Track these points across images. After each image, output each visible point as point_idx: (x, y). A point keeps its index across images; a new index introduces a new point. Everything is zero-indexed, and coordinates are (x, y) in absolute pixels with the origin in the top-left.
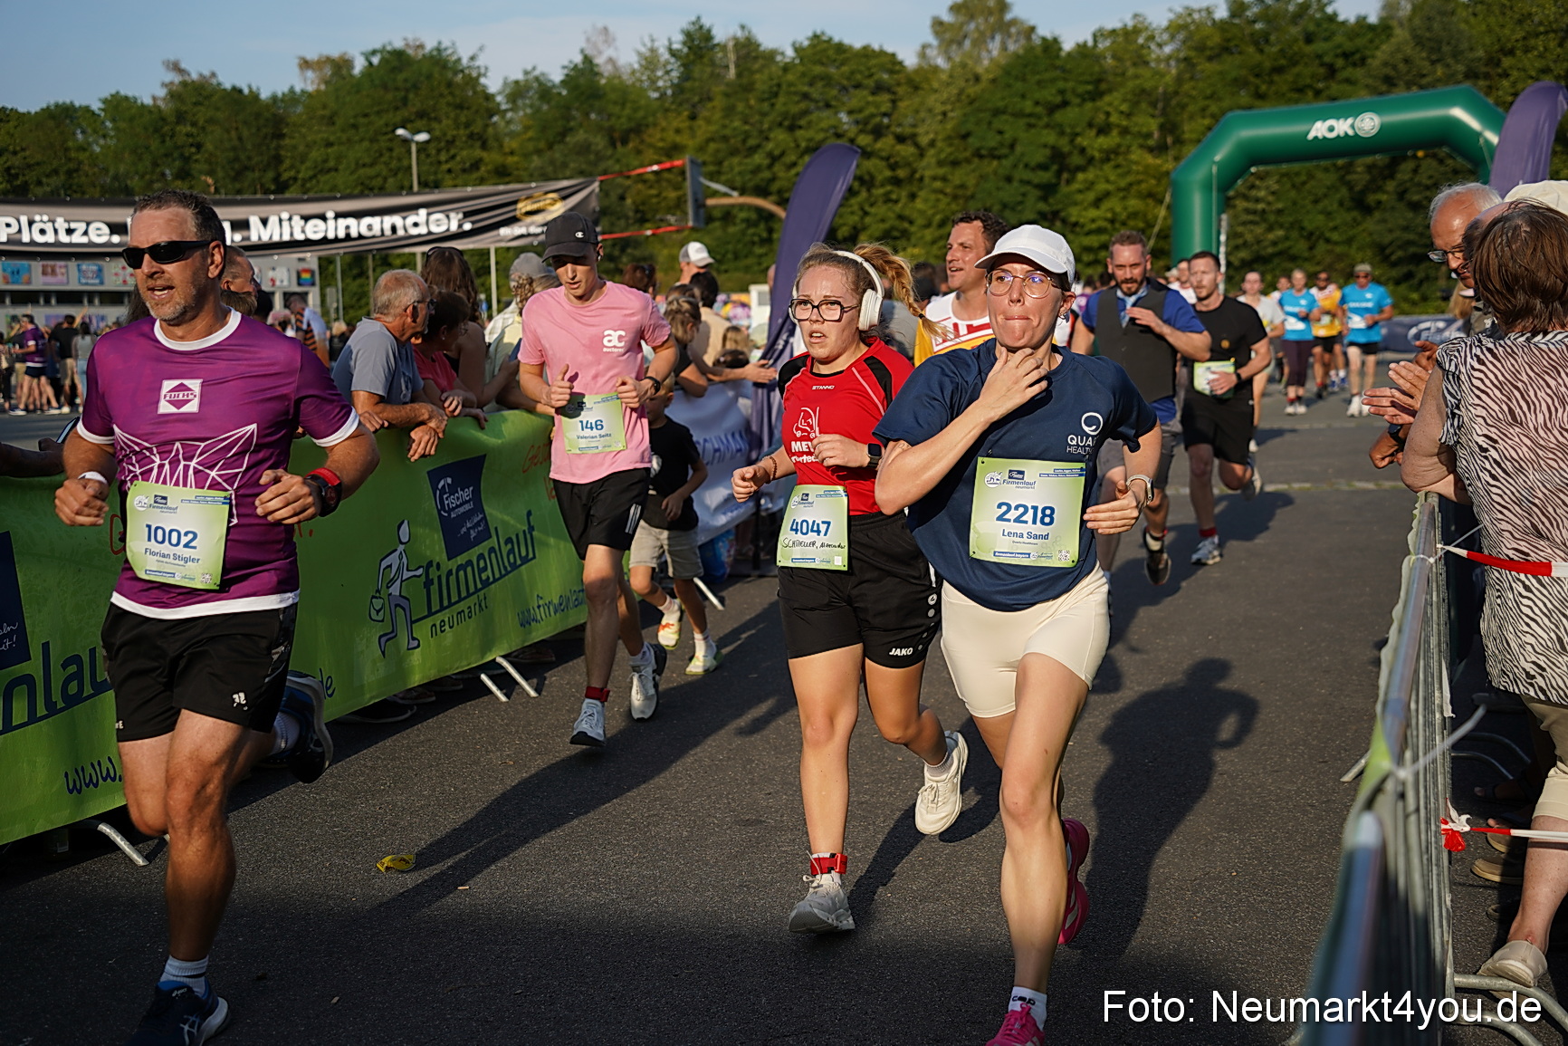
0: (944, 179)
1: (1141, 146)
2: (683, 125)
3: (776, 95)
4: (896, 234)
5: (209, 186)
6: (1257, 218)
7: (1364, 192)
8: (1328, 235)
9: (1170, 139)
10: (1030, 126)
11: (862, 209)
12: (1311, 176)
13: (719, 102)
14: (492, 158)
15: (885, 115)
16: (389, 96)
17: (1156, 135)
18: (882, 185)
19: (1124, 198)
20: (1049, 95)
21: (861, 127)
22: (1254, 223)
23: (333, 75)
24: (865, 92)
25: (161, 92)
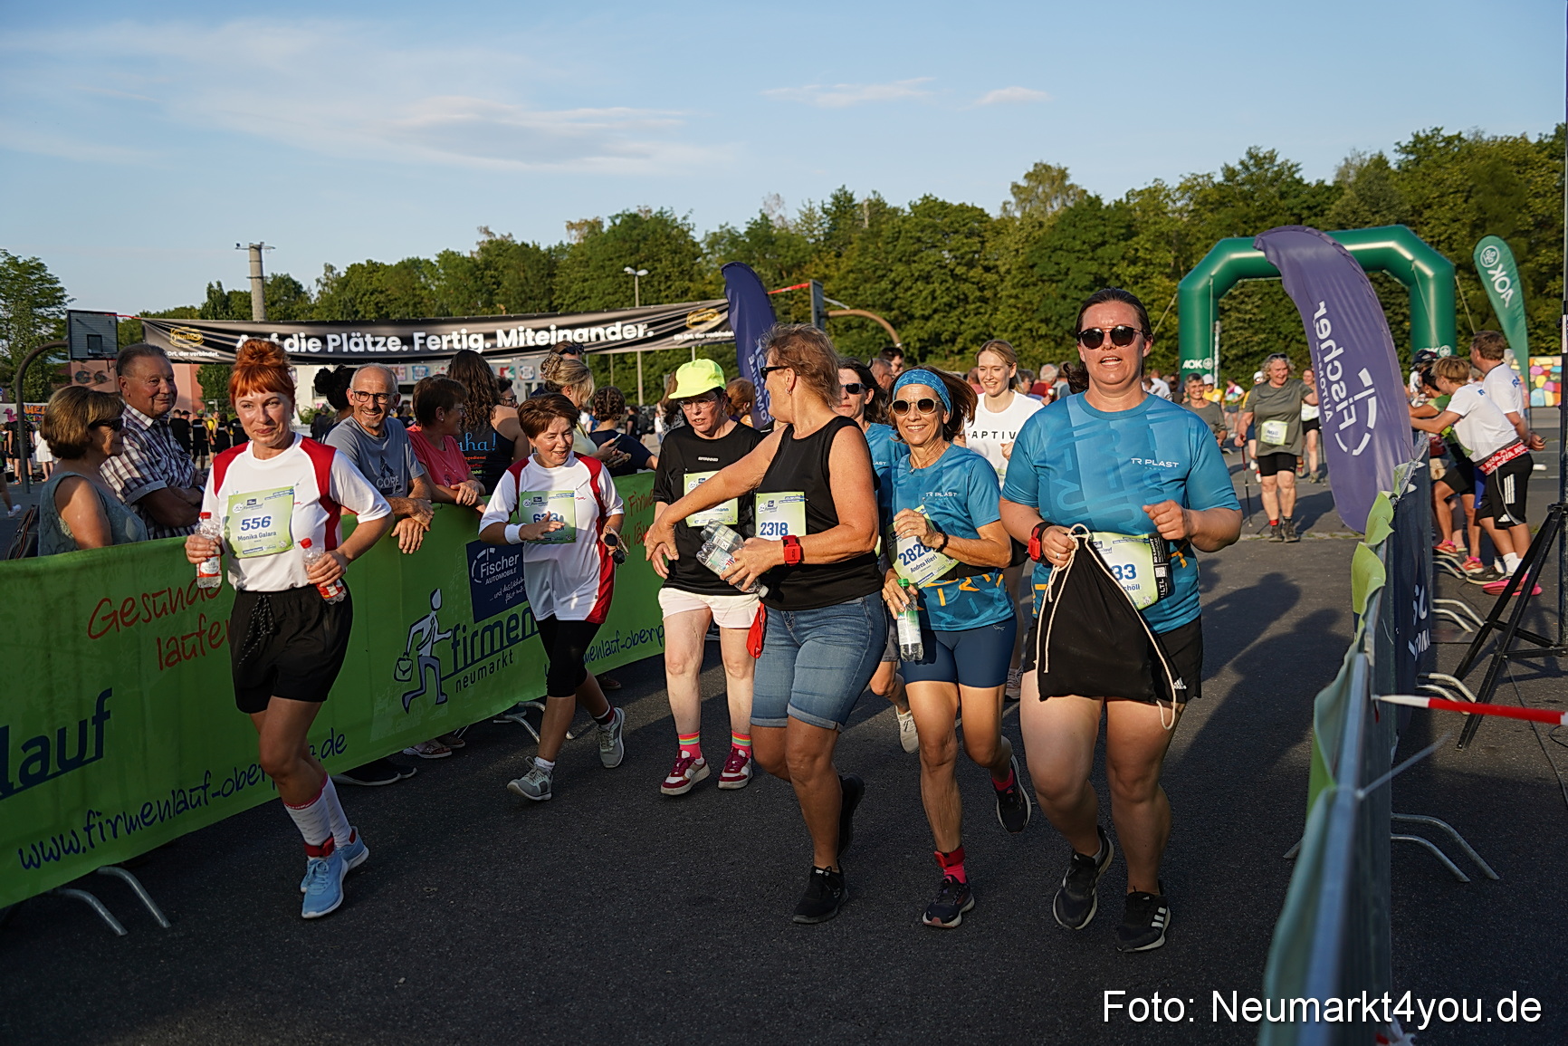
0: (1016, 297)
1: (1161, 273)
2: (831, 262)
3: (898, 238)
5: (502, 310)
6: (1246, 325)
8: (1298, 337)
9: (1183, 268)
10: (1079, 259)
11: (959, 319)
13: (857, 245)
14: (696, 287)
16: (627, 245)
17: (1172, 264)
18: (974, 302)
20: (1093, 236)
21: (959, 261)
22: (1245, 329)
23: (589, 232)
24: (961, 237)
25: (476, 248)
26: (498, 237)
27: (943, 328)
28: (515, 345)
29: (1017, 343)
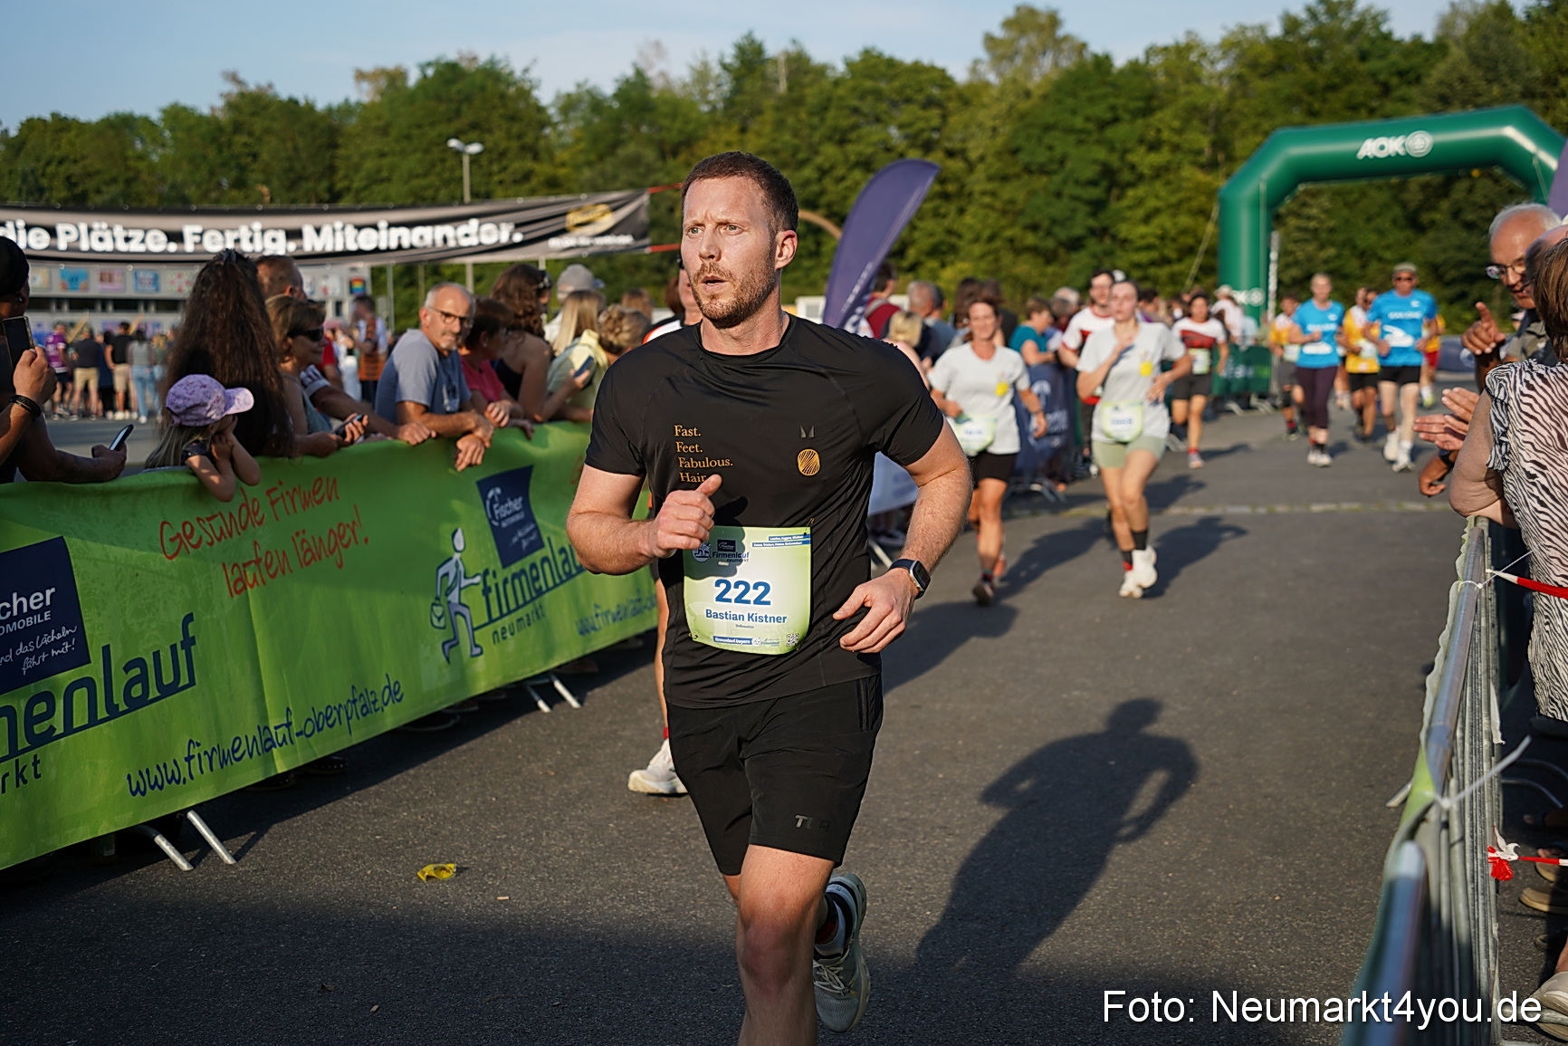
0: (993, 194)
1: (1194, 163)
2: (731, 138)
3: (825, 109)
4: (944, 248)
5: (263, 195)
6: (1307, 236)
7: (1418, 211)
8: (1381, 253)
9: (1222, 156)
10: (1081, 142)
12: (1363, 194)
13: (769, 116)
14: (543, 169)
15: (936, 129)
16: (443, 108)
17: (1208, 151)
19: (1174, 215)
20: (1100, 111)
21: (911, 141)
22: (1306, 241)
23: (387, 87)
24: (916, 107)
25: (220, 103)
26: (252, 87)
29: (991, 258)
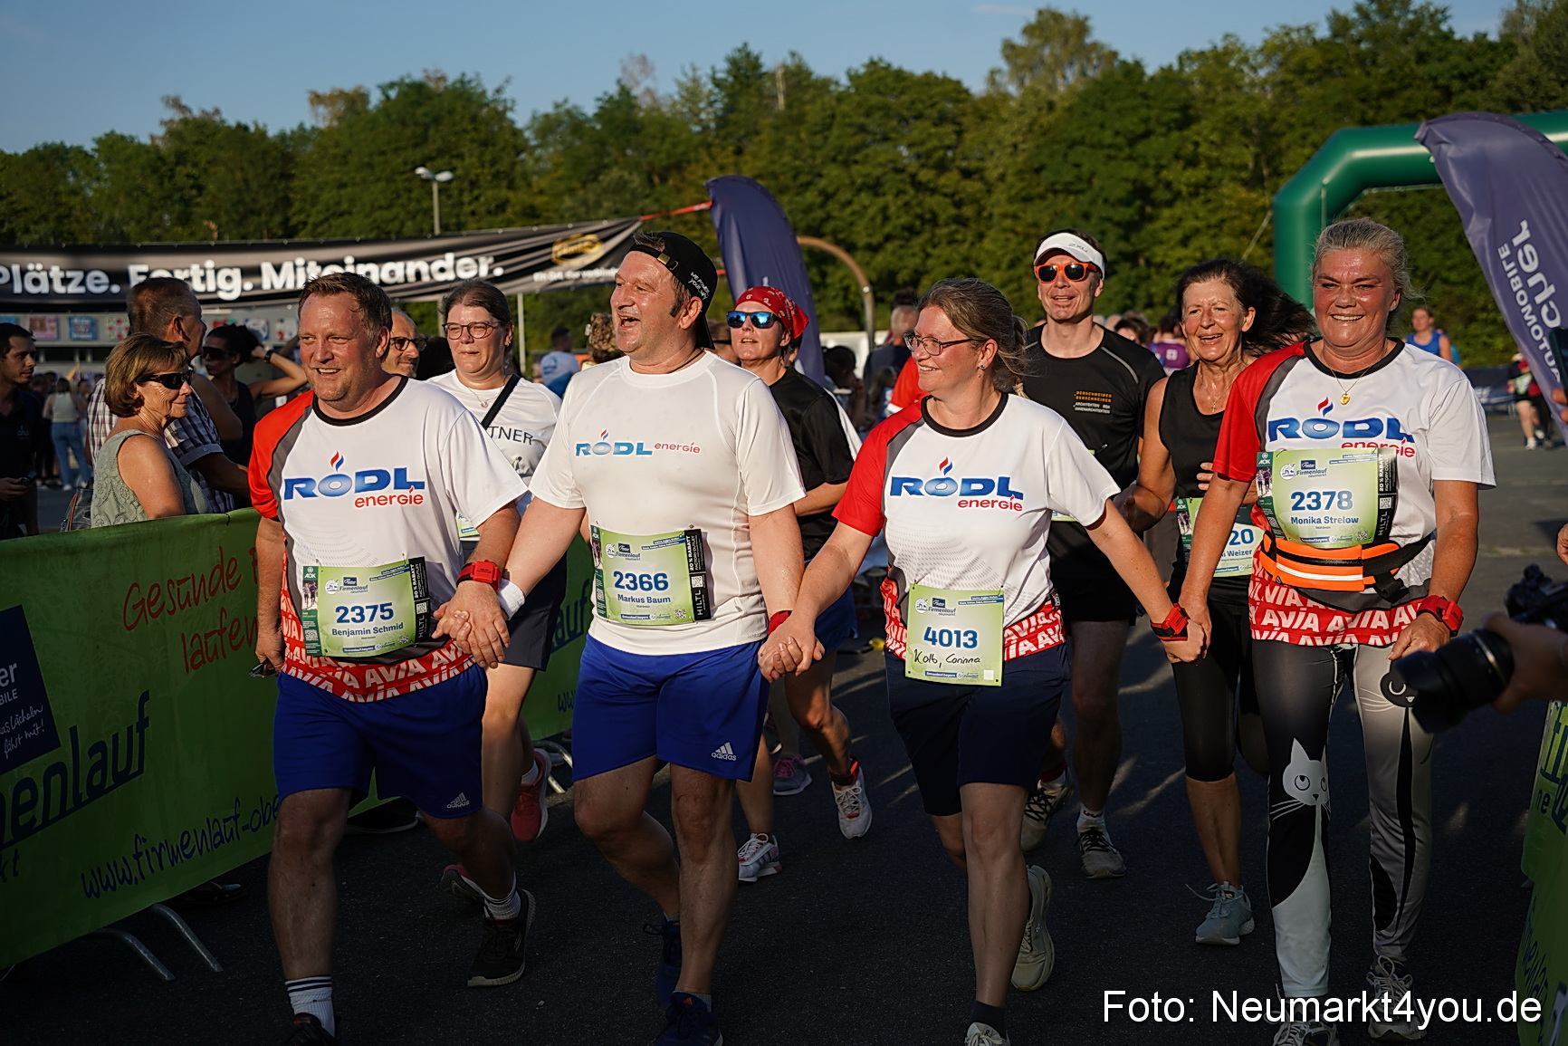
0: (1015, 217)
1: (1233, 179)
2: (725, 161)
3: (829, 127)
5: (211, 231)
8: (1445, 274)
9: (1267, 171)
10: (1110, 158)
11: (924, 250)
13: (766, 135)
14: (519, 198)
15: (949, 148)
16: (408, 132)
17: (1251, 165)
18: (947, 225)
19: (1215, 236)
20: (1131, 124)
21: (922, 161)
23: (347, 110)
24: (927, 124)
25: (160, 131)
26: (196, 113)
27: (901, 264)
28: (290, 286)
29: (1014, 286)
